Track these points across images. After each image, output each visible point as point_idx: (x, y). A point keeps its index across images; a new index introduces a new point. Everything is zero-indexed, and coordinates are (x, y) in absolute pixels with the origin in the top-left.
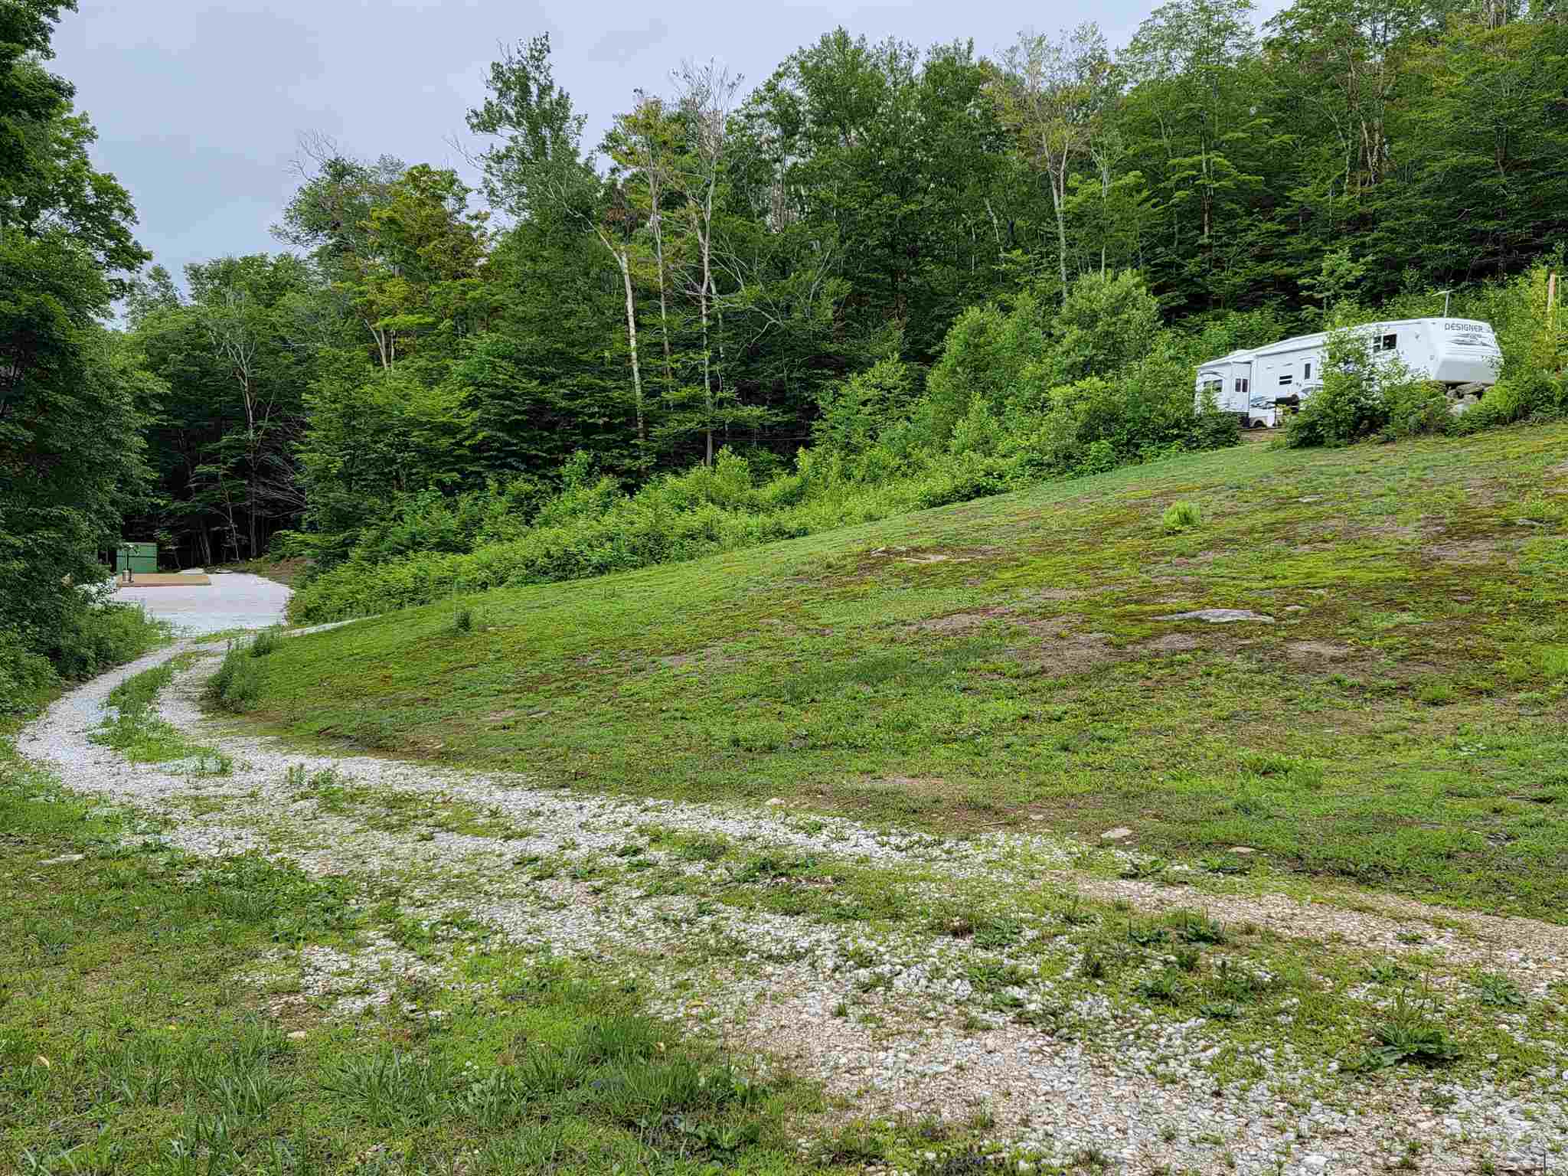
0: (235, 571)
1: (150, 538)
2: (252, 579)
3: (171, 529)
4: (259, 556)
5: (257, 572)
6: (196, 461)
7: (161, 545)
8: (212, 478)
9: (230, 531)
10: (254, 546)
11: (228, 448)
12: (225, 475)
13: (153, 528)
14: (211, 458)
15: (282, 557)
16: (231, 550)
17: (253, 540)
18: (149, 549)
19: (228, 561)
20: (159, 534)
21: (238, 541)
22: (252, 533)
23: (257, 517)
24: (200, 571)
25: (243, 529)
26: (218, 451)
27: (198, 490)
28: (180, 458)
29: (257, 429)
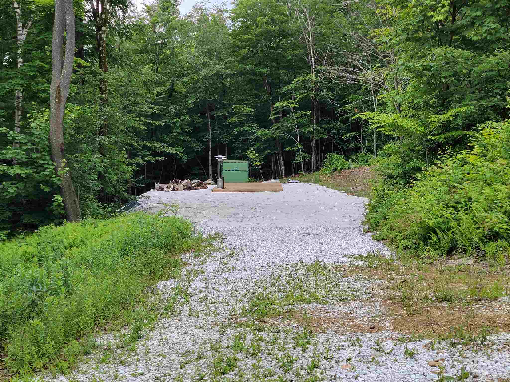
0: (302, 181)
1: (245, 158)
2: (313, 186)
3: (258, 151)
4: (318, 169)
5: (317, 181)
6: (276, 100)
7: (251, 162)
8: (286, 112)
9: (298, 151)
10: (314, 162)
11: (296, 89)
12: (295, 108)
13: (245, 150)
14: (285, 96)
15: (335, 169)
16: (298, 166)
17: (314, 158)
18: (244, 165)
19: (295, 174)
20: (251, 154)
21: (303, 158)
22: (313, 151)
23: (317, 140)
24: (276, 181)
25: (307, 150)
26: (290, 91)
27: (277, 120)
28: (265, 97)
29: (318, 72)
